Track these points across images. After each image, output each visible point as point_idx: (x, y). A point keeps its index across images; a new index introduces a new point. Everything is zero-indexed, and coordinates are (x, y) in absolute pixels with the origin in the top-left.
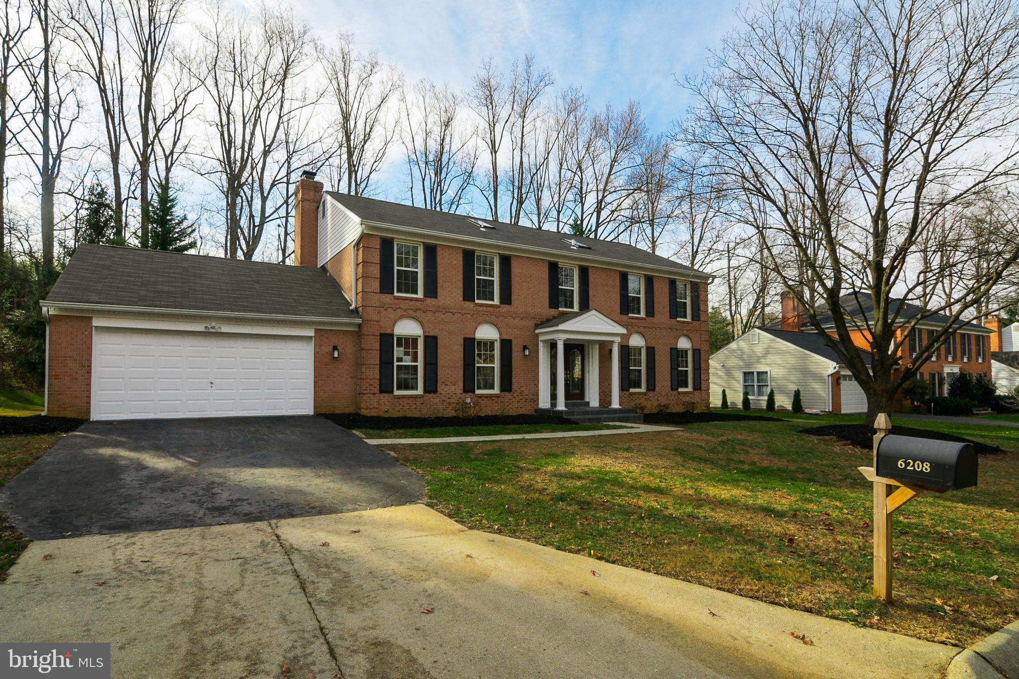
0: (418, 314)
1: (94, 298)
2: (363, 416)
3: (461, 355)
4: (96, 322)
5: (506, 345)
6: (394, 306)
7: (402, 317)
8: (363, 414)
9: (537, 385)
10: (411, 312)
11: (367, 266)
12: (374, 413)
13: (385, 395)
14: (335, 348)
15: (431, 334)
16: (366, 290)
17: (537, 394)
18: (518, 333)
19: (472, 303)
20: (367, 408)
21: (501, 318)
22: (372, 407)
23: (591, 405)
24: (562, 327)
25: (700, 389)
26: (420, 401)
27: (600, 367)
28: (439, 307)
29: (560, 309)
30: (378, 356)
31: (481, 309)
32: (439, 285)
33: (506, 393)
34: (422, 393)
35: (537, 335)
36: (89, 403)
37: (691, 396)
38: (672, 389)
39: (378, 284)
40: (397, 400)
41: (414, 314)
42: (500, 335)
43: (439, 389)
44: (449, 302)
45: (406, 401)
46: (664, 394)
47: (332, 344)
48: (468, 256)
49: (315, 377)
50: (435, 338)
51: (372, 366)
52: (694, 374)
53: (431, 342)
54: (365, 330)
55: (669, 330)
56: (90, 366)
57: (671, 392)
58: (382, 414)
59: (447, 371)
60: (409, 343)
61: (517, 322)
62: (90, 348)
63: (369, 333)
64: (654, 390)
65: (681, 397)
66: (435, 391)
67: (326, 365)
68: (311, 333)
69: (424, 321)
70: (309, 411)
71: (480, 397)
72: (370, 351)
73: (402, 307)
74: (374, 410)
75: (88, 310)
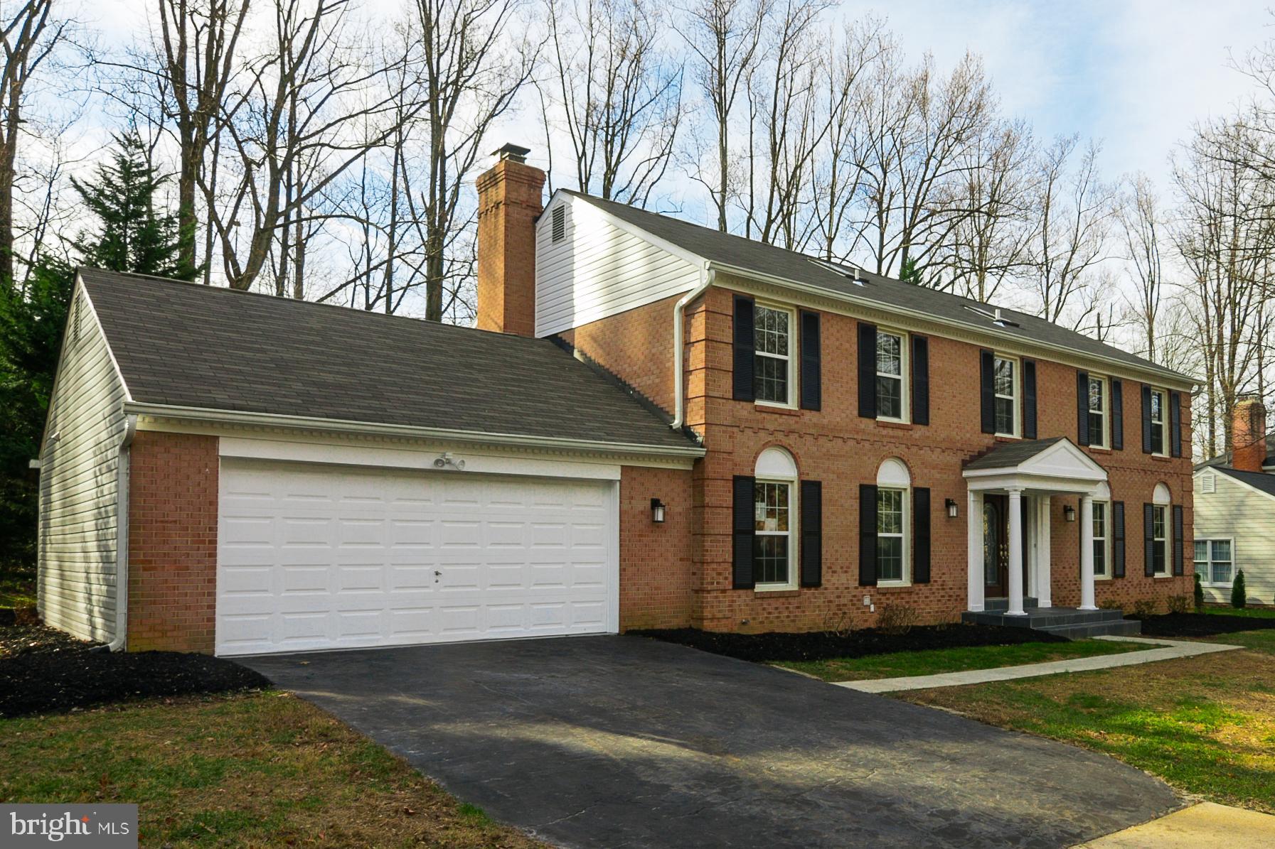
0: (791, 440)
1: (221, 396)
2: (706, 633)
3: (855, 517)
4: (227, 448)
5: (921, 497)
6: (754, 425)
7: (766, 445)
8: (709, 630)
9: (964, 570)
10: (780, 436)
11: (713, 348)
12: (722, 628)
13: (741, 592)
14: (655, 504)
15: (812, 477)
16: (711, 394)
17: (965, 587)
18: (938, 476)
19: (872, 421)
20: (712, 619)
21: (914, 449)
22: (720, 615)
23: (1040, 605)
24: (1023, 468)
25: (1182, 574)
26: (795, 602)
27: (1051, 538)
28: (823, 427)
29: (997, 434)
30: (731, 519)
31: (884, 432)
32: (823, 387)
33: (922, 586)
34: (796, 588)
35: (965, 481)
36: (212, 620)
37: (1170, 586)
38: (1147, 575)
39: (730, 382)
40: (759, 601)
41: (786, 441)
42: (913, 478)
43: (823, 581)
44: (838, 419)
45: (775, 603)
46: (1135, 582)
47: (649, 497)
48: (867, 334)
49: (622, 559)
50: (818, 485)
51: (720, 538)
52: (1174, 548)
53: (811, 492)
54: (711, 469)
55: (1142, 473)
56: (214, 542)
57: (1144, 580)
58: (736, 630)
59: (836, 547)
60: (775, 492)
61: (935, 457)
62: (214, 503)
63: (716, 476)
64: (1123, 576)
65: (1158, 587)
66: (817, 584)
67: (640, 536)
68: (613, 473)
69: (801, 452)
70: (611, 625)
71: (884, 594)
72: (719, 510)
73: (768, 426)
74: (724, 622)
75: (212, 423)
